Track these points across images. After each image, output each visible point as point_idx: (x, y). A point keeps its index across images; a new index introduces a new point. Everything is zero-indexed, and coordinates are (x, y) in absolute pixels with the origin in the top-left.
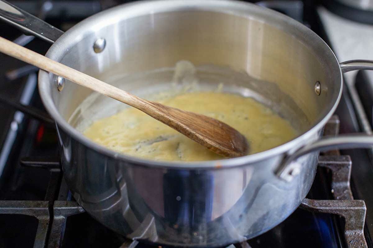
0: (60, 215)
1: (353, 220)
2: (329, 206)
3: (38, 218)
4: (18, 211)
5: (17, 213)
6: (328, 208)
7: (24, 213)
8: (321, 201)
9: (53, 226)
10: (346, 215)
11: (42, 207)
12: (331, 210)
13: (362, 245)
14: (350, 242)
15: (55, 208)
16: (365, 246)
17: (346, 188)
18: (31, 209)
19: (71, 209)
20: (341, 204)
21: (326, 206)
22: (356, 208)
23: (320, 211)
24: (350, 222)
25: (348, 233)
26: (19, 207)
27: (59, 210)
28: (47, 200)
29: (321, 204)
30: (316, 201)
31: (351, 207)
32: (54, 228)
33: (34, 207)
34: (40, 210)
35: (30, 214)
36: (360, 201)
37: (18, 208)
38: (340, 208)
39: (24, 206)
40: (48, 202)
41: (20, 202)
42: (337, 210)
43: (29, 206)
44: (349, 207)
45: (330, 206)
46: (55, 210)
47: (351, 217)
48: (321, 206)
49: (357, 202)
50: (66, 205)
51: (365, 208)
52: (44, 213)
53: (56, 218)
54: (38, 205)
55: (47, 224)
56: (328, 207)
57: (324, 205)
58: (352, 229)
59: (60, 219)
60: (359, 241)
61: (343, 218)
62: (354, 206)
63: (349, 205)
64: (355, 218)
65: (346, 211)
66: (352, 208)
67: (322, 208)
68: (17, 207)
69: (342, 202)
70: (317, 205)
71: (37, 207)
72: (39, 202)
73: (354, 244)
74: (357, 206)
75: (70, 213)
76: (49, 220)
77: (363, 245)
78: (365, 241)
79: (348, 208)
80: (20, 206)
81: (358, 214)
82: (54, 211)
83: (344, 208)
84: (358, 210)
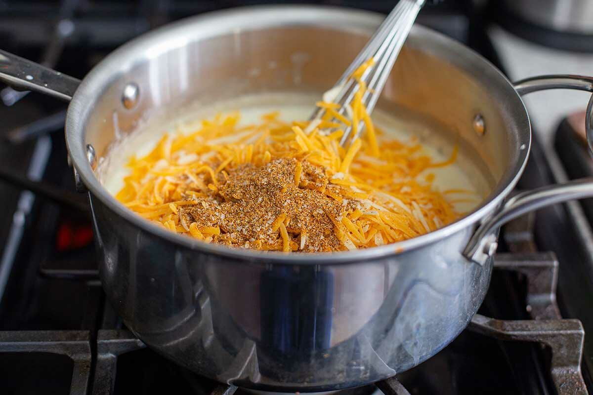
0: (107, 352)
1: (564, 351)
2: (527, 329)
3: (73, 357)
4: (40, 346)
5: (39, 350)
6: (525, 333)
7: (50, 350)
8: (514, 323)
9: (98, 369)
10: (553, 342)
11: (80, 340)
12: (531, 336)
13: (578, 389)
14: (560, 386)
15: (99, 342)
16: (585, 391)
17: (548, 304)
18: (61, 344)
19: (125, 342)
20: (545, 326)
21: (523, 330)
22: (569, 332)
23: (513, 337)
24: (559, 355)
25: (556, 371)
26: (43, 341)
27: (106, 344)
28: (86, 329)
29: (514, 327)
30: (506, 323)
31: (560, 330)
32: (100, 373)
33: (66, 340)
34: (76, 345)
35: (60, 351)
36: (575, 321)
37: (41, 343)
38: (544, 332)
39: (50, 338)
40: (88, 332)
41: (43, 332)
42: (540, 335)
43: (58, 339)
44: (557, 330)
45: (529, 330)
46: (100, 344)
47: (561, 346)
48: (514, 330)
49: (570, 322)
50: (118, 337)
51: (583, 332)
52: (84, 349)
53: (101, 356)
54: (73, 338)
55: (88, 367)
56: (526, 331)
57: (519, 328)
58: (562, 365)
59: (107, 359)
60: (573, 384)
61: (549, 349)
62: (566, 329)
63: (557, 327)
64: (567, 347)
65: (554, 336)
66: (562, 332)
67: (516, 333)
68: (39, 341)
69: (546, 323)
70: (509, 328)
71: (71, 340)
72: (75, 332)
73: (567, 388)
74: (570, 329)
75: (123, 349)
76: (90, 361)
77: (580, 389)
78: (583, 383)
79: (556, 332)
80: (44, 339)
81: (572, 340)
82: (98, 346)
83: (550, 332)
84: (572, 334)
